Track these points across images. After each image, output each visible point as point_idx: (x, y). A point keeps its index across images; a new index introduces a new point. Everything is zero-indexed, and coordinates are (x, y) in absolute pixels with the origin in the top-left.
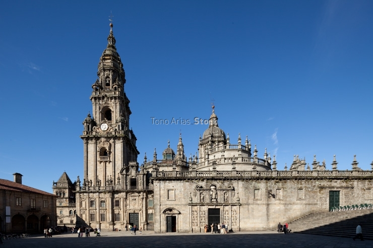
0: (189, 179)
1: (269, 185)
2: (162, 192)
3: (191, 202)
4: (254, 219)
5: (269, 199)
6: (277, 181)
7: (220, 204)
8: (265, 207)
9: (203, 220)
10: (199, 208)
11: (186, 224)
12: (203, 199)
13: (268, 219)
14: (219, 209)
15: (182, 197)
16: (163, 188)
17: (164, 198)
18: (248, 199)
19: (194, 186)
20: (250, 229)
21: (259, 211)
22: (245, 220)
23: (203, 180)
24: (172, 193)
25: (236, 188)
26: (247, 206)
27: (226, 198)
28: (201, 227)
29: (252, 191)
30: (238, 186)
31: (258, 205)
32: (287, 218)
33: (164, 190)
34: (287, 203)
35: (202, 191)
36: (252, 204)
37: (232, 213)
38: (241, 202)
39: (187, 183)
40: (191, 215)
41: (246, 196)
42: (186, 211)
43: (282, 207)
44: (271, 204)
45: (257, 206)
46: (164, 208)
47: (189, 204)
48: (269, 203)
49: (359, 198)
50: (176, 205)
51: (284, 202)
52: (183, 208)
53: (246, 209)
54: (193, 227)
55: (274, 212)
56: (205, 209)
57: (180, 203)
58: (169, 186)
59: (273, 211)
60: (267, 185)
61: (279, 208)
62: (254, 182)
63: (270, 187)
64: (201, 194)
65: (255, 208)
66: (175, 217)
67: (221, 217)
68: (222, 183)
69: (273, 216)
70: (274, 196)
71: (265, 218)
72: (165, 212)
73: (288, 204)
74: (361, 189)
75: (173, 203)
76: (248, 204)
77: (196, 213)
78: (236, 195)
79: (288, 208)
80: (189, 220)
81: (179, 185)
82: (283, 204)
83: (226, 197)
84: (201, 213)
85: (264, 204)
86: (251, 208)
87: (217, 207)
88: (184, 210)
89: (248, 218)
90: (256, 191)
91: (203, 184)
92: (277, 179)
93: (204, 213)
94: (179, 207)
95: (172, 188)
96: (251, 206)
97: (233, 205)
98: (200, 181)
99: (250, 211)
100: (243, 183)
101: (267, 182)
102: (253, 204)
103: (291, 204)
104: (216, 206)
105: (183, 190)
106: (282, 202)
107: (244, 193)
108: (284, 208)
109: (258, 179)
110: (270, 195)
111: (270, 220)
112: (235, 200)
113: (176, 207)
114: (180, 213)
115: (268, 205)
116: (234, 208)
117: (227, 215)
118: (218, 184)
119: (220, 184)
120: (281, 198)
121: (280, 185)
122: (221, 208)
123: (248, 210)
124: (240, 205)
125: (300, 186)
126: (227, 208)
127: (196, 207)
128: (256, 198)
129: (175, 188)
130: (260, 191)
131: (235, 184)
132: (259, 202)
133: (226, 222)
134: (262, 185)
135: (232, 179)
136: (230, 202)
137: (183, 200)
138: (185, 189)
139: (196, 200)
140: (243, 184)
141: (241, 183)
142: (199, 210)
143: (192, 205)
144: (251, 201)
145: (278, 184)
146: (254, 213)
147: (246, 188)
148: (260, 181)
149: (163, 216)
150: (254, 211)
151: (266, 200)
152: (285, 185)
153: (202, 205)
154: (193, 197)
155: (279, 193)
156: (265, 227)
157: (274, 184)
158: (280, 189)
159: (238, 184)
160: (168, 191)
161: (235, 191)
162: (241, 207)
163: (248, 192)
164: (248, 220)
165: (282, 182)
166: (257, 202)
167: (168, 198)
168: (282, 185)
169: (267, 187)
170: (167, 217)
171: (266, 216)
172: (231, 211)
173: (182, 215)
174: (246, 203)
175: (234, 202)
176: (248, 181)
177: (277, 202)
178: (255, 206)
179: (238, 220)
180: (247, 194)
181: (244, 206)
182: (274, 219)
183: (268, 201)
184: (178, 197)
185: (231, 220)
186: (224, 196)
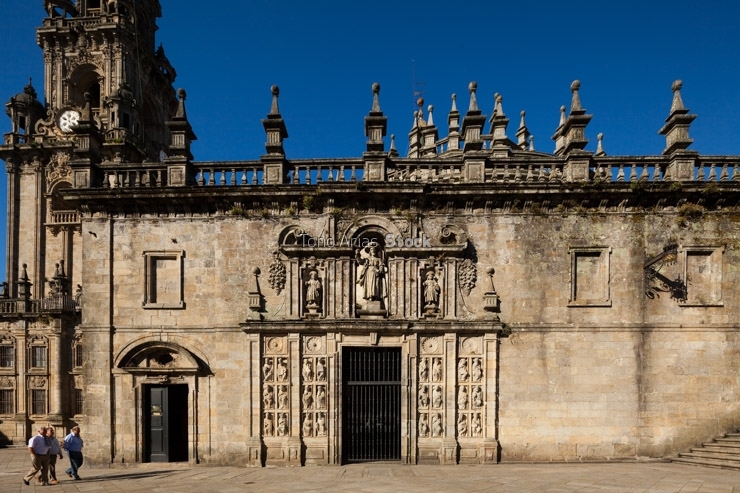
1: (648, 229)
2: (122, 268)
3: (256, 316)
4: (570, 401)
5: (650, 304)
6: (697, 208)
7: (400, 322)
8: (628, 341)
9: (317, 407)
10: (296, 346)
11: (235, 421)
12: (318, 300)
13: (643, 403)
14: (398, 350)
15: (217, 290)
16: (126, 249)
17: (132, 296)
18: (544, 301)
19: (272, 235)
20: (552, 453)
21: (599, 363)
22: (528, 406)
23: (317, 208)
24: (168, 272)
25: (481, 247)
26: (536, 336)
27: (429, 298)
28: (308, 441)
29: (561, 255)
30: (491, 239)
31: (595, 329)
33: (131, 257)
35: (311, 261)
36: (561, 328)
37: (462, 371)
38: (505, 316)
39: (242, 225)
40: (256, 381)
41: (531, 287)
42: (234, 357)
43: (716, 343)
44: (660, 327)
45: (588, 336)
46: (125, 341)
47: (249, 327)
48: (652, 319)
50: (188, 329)
51: (726, 319)
52: (222, 346)
53: (533, 352)
54: (268, 439)
55: (677, 370)
56: (326, 347)
57: (204, 322)
58: (157, 239)
59: (671, 361)
60: (639, 231)
61: (698, 345)
62: (573, 218)
63: (654, 239)
64: (305, 275)
65: (576, 346)
66: (185, 387)
67: (404, 388)
68: (411, 220)
69: (671, 390)
70: (678, 290)
71: (628, 397)
72: (130, 361)
75: (171, 322)
76: (543, 329)
77: (282, 370)
78: (483, 281)
80: (245, 404)
81: (201, 234)
82: (724, 328)
83: (430, 290)
84: (306, 369)
85: (622, 327)
86: (559, 346)
87: (387, 342)
88: (224, 356)
89: (543, 395)
90: (584, 265)
91: (316, 226)
92: (693, 198)
93: (320, 368)
94: (200, 338)
95: (170, 246)
96: (553, 339)
97: (466, 332)
98: (306, 212)
99: (552, 363)
100: (519, 220)
101: (638, 217)
102: (566, 328)
104: (381, 334)
105: (219, 254)
106: (716, 317)
107: (521, 269)
108: (724, 345)
109: (594, 198)
110: (658, 283)
111: (653, 407)
112: (475, 308)
113: (189, 340)
114: (203, 370)
115: (644, 330)
116: (473, 345)
117: (433, 383)
118: (392, 227)
119: (403, 224)
120: (714, 298)
121: (708, 229)
122: (407, 345)
123: (543, 357)
124: (503, 332)
126: (434, 345)
127: (282, 342)
128: (584, 296)
129: (182, 245)
130: (604, 261)
131: (476, 227)
132: (596, 317)
133: (433, 413)
134: (615, 233)
135: (459, 203)
136: (450, 316)
137: (220, 304)
138: (230, 253)
139: (281, 306)
140: (518, 228)
141: (506, 225)
142: (296, 353)
143: (264, 328)
144: (555, 312)
145: (695, 226)
146: (574, 371)
147: (534, 247)
148: (603, 210)
149: (124, 381)
150: (572, 359)
151: (637, 305)
152: (731, 231)
153: (311, 329)
154: (267, 289)
155: (701, 271)
156: (625, 440)
157: (674, 226)
158: (709, 253)
159: (492, 226)
160: (153, 261)
161: (475, 259)
162: (504, 340)
163: (544, 265)
164: (542, 405)
165: (718, 215)
166: (587, 319)
167: (152, 294)
168: (720, 233)
169: (640, 243)
170: (147, 388)
171: (634, 387)
172: (458, 360)
173: (213, 381)
174: (530, 320)
175: (473, 317)
176: (544, 210)
177: (692, 315)
178: (575, 334)
179: (491, 404)
180: (537, 279)
181: (522, 337)
182: (674, 404)
183: (643, 308)
184: (197, 290)
185: (457, 407)
186: (423, 288)
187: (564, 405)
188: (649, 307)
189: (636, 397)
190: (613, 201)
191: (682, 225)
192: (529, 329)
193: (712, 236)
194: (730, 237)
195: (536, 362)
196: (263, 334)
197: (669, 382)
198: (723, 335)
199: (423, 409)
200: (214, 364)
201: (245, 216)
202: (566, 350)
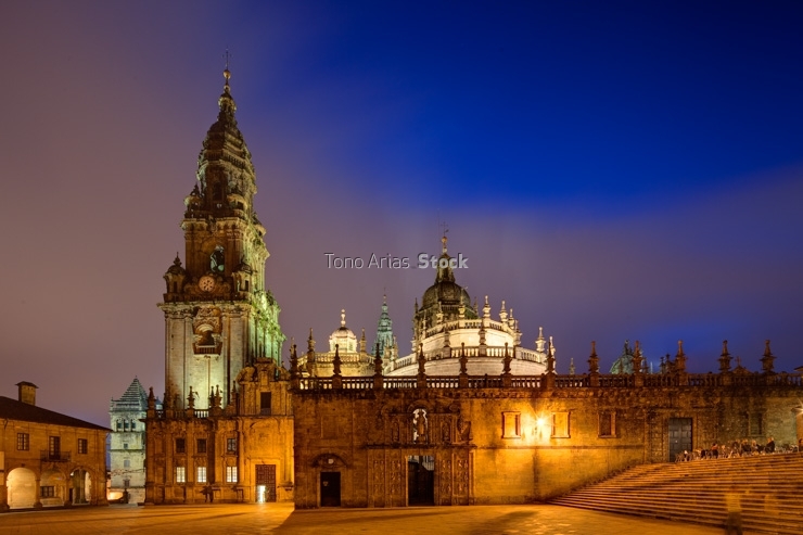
0: (366, 395)
1: (537, 405)
3: (371, 442)
7: (433, 446)
10: (387, 456)
11: (361, 489)
12: (398, 436)
15: (354, 431)
18: (494, 435)
19: (378, 408)
23: (396, 396)
24: (331, 423)
27: (446, 434)
29: (500, 416)
33: (316, 417)
35: (394, 419)
39: (364, 402)
40: (371, 471)
42: (361, 461)
47: (368, 447)
49: (736, 434)
52: (356, 455)
57: (348, 445)
63: (539, 409)
64: (392, 425)
66: (339, 473)
67: (435, 474)
74: (740, 413)
75: (333, 445)
80: (366, 480)
81: (346, 406)
83: (446, 431)
84: (393, 465)
88: (357, 460)
93: (398, 465)
94: (346, 452)
95: (332, 412)
96: (498, 452)
98: (392, 397)
104: (424, 450)
105: (354, 416)
114: (348, 466)
119: (434, 403)
120: (565, 435)
121: (561, 405)
122: (436, 454)
125: (605, 408)
127: (382, 453)
129: (338, 412)
130: (519, 419)
132: (516, 443)
134: (523, 406)
136: (454, 443)
137: (355, 437)
138: (358, 416)
142: (389, 459)
143: (375, 448)
145: (557, 404)
147: (489, 413)
151: (533, 437)
154: (375, 431)
157: (548, 404)
168: (567, 407)
173: (350, 471)
184: (344, 431)
188: (538, 438)
193: (564, 408)
194: (572, 408)
200: (352, 463)
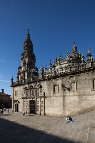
0: (22, 85)
1: (64, 80)
2: (14, 92)
4: (54, 107)
5: (65, 92)
6: (71, 76)
7: (35, 97)
8: (61, 98)
9: (27, 107)
10: (26, 100)
13: (64, 109)
14: (34, 100)
16: (14, 90)
18: (50, 93)
20: (52, 115)
21: (58, 102)
22: (48, 108)
23: (27, 84)
25: (43, 86)
26: (49, 98)
28: (27, 111)
29: (52, 86)
31: (57, 97)
32: (81, 108)
34: (82, 94)
36: (52, 97)
37: (41, 103)
39: (22, 87)
40: (23, 104)
41: (48, 91)
43: (76, 98)
44: (66, 96)
45: (56, 98)
46: (14, 100)
48: (65, 95)
50: (18, 98)
51: (78, 94)
52: (20, 100)
53: (49, 100)
55: (70, 103)
56: (28, 100)
57: (19, 98)
58: (16, 89)
59: (68, 101)
60: (63, 81)
61: (73, 99)
62: (53, 80)
63: (65, 82)
64: (26, 92)
65: (54, 99)
66: (18, 104)
67: (35, 105)
68: (35, 84)
69: (69, 106)
70: (69, 89)
71: (62, 107)
72: (14, 102)
73: (82, 96)
78: (43, 90)
79: (82, 98)
81: (19, 88)
82: (77, 95)
84: (26, 103)
85: (60, 96)
86: (52, 99)
87: (33, 99)
89: (50, 106)
90: (56, 87)
91: (27, 86)
92: (70, 74)
97: (41, 98)
99: (51, 102)
100: (47, 82)
101: (62, 79)
103: (85, 95)
104: (32, 98)
106: (76, 94)
107: (47, 89)
108: (78, 99)
109: (56, 77)
110: (66, 89)
111: (66, 109)
112: (42, 94)
113: (18, 100)
115: (64, 97)
117: (38, 104)
120: (75, 91)
121: (74, 79)
123: (50, 101)
126: (38, 100)
128: (56, 91)
130: (58, 86)
132: (57, 95)
134: (59, 82)
135: (40, 81)
136: (39, 96)
137: (20, 95)
138: (21, 90)
139: (24, 96)
141: (45, 82)
144: (52, 94)
145: (72, 78)
146: (54, 103)
147: (49, 85)
148: (57, 79)
149: (14, 103)
150: (54, 101)
151: (63, 93)
152: (78, 78)
153: (26, 98)
154: (24, 94)
155: (74, 86)
156: (62, 114)
157: (68, 79)
158: (75, 83)
159: (44, 83)
160: (16, 91)
161: (42, 88)
162: (46, 99)
163: (50, 88)
164: (50, 108)
165: (76, 76)
166: (56, 95)
167: (16, 95)
168: (76, 79)
169: (63, 83)
170: (16, 104)
171: (63, 106)
172: (40, 101)
173: (20, 104)
174: (48, 96)
175: (42, 96)
176: (50, 80)
177: (72, 94)
178: (54, 98)
179: (44, 107)
180: (49, 90)
181: (48, 98)
182: (69, 109)
183: (64, 93)
184: (19, 94)
185: (40, 108)
186: (37, 92)
187: (53, 108)
188: (65, 93)
189: (63, 107)
190: (58, 77)
191: (69, 79)
192: (48, 97)
193: (75, 80)
194: (78, 79)
195: (49, 102)
196: (23, 99)
197: (68, 105)
198: (78, 97)
199: (37, 108)
200: (20, 102)
201: (22, 86)
202: (53, 100)
